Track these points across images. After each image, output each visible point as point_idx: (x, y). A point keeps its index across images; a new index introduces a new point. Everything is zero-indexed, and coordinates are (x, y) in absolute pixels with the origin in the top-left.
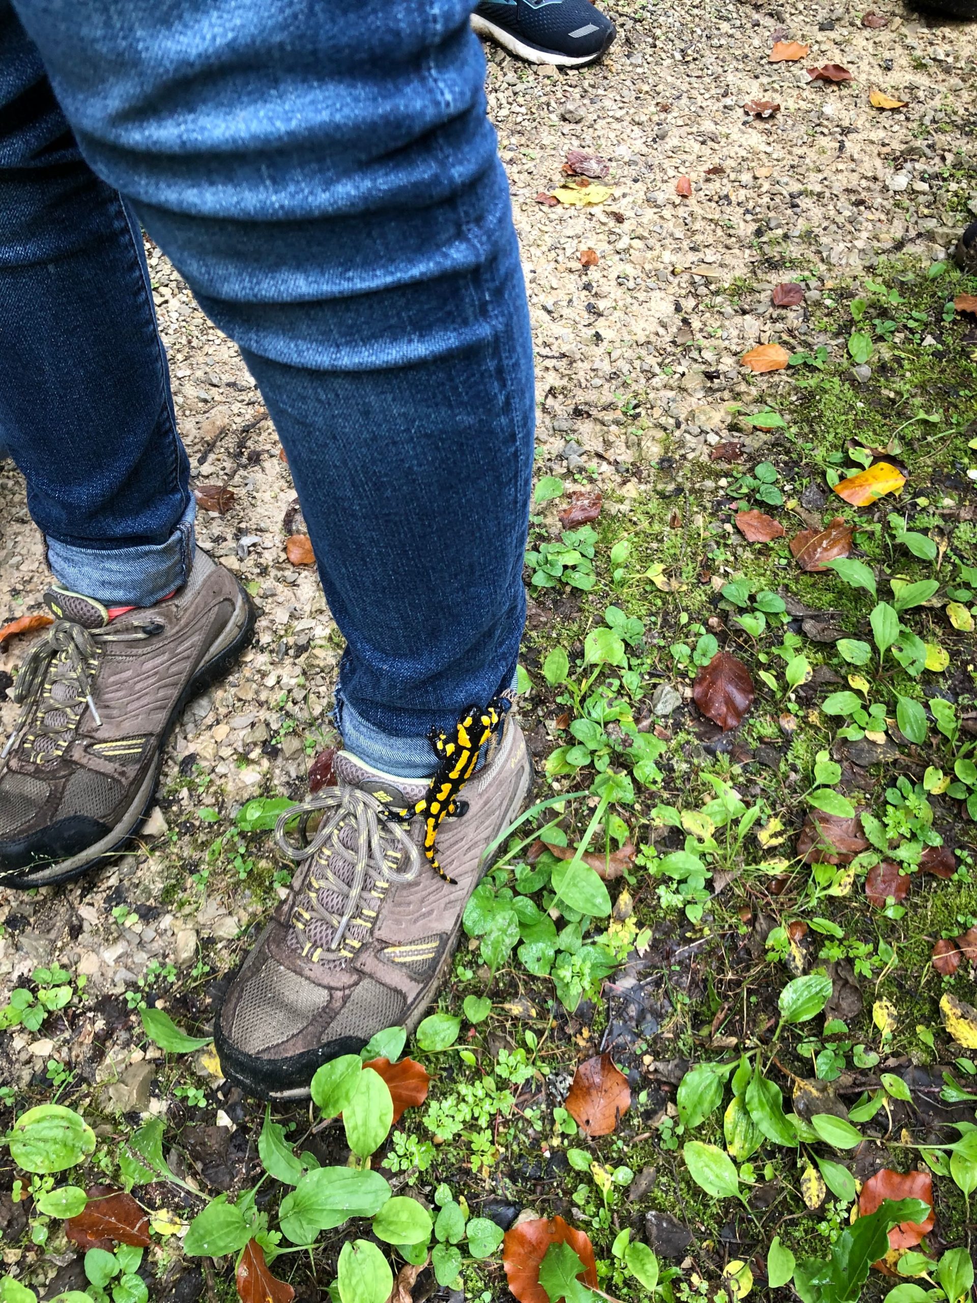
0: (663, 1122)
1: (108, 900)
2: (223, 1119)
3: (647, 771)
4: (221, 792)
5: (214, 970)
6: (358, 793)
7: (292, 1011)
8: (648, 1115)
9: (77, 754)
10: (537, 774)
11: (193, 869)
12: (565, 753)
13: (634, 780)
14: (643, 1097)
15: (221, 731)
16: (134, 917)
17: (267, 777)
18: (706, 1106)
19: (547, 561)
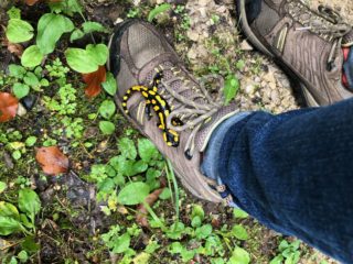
0: (31, 182)
1: (224, 18)
2: (119, 21)
3: (177, 248)
4: (248, 75)
5: (178, 42)
6: (215, 110)
7: (139, 51)
8: (37, 177)
9: (286, 19)
10: (198, 200)
11: (221, 52)
12: (201, 217)
13: (175, 241)
14: (44, 178)
15: (273, 86)
16: (212, 23)
17: (246, 95)
18: (23, 201)
19: (292, 251)
